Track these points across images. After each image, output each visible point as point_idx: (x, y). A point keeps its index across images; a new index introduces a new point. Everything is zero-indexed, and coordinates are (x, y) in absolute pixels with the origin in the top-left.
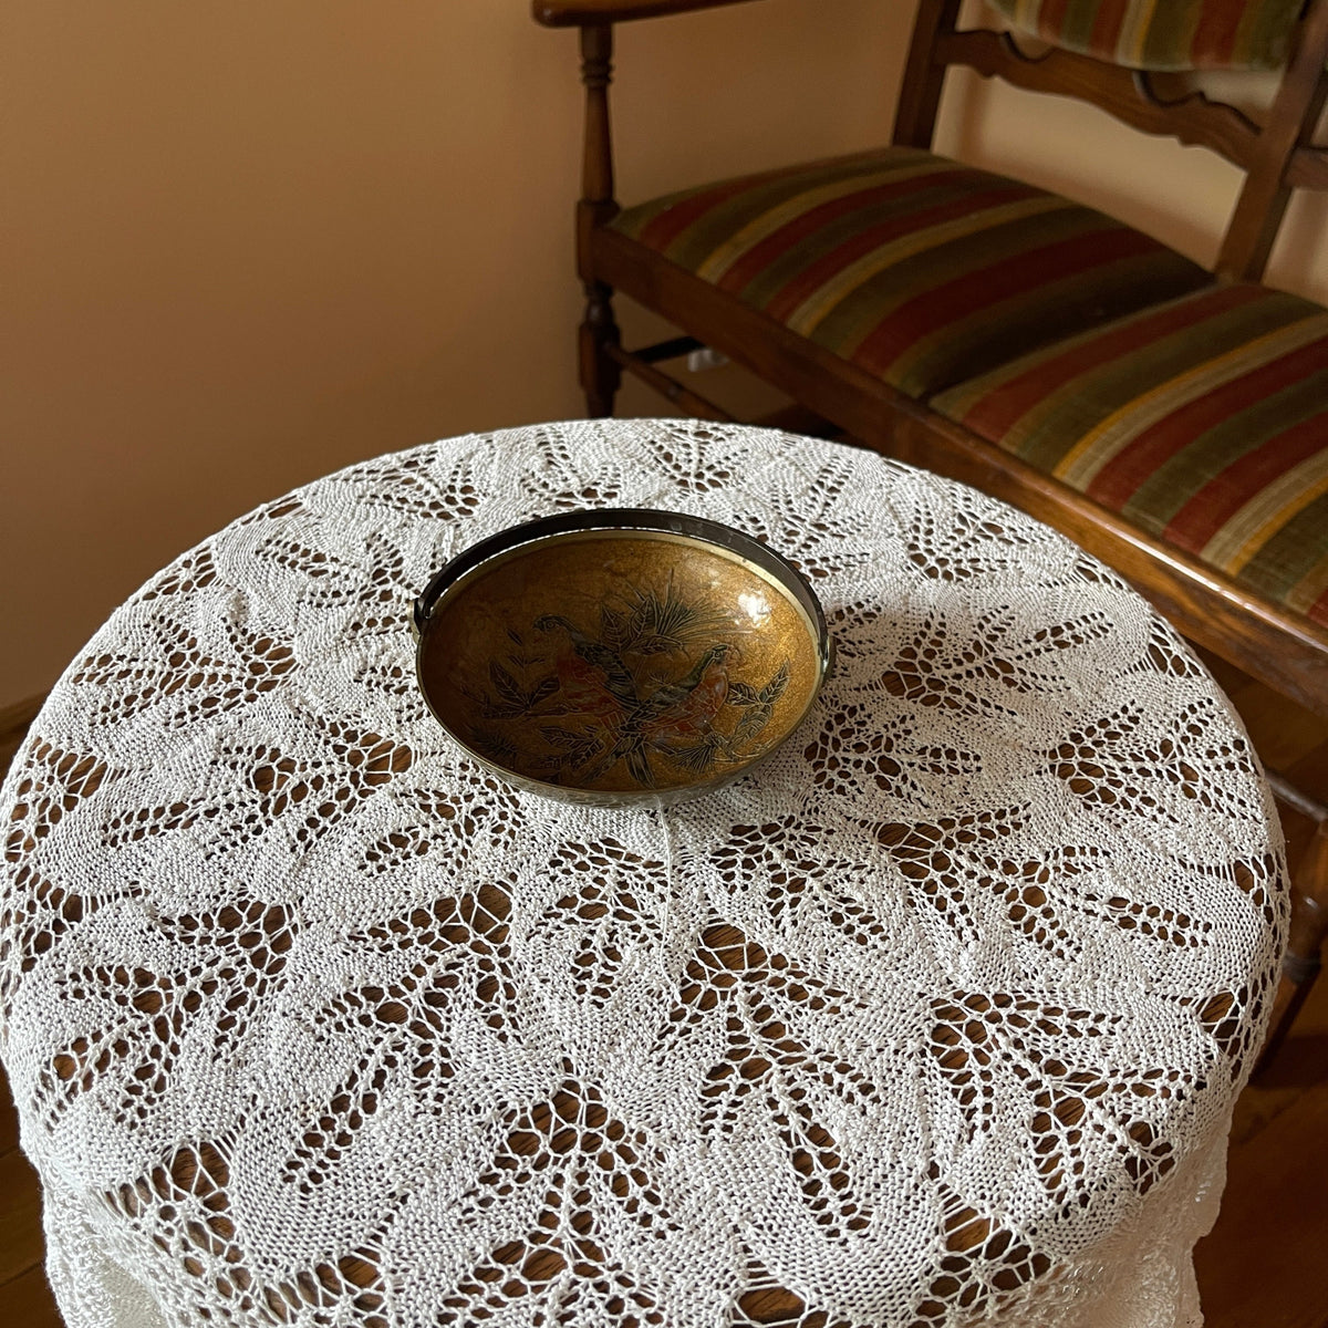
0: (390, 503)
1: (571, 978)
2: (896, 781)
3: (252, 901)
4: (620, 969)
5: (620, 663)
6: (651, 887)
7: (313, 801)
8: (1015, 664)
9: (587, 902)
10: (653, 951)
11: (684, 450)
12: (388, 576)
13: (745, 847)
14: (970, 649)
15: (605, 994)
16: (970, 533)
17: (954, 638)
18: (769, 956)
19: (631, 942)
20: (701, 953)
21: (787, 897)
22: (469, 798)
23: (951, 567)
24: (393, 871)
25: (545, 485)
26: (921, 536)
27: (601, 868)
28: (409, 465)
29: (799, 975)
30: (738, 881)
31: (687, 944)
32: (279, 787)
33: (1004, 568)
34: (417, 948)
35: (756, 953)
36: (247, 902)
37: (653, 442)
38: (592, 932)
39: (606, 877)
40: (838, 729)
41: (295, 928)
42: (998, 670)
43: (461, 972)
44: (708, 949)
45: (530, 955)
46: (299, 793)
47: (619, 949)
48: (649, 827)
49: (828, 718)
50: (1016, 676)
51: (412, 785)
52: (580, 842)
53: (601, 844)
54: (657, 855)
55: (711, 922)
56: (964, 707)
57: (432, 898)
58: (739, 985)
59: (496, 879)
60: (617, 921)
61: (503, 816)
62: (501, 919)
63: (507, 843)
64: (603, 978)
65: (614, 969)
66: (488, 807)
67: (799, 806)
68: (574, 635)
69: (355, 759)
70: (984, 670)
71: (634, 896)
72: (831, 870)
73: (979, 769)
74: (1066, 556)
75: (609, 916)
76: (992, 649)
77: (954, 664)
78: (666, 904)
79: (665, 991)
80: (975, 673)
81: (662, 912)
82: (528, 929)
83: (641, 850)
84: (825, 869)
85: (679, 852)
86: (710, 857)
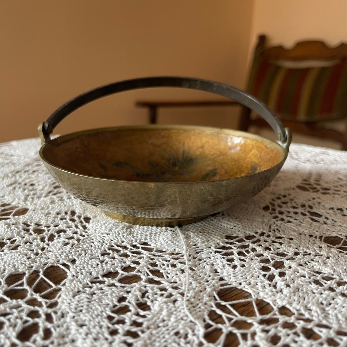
1: (106, 323)
4: (149, 317)
6: (174, 266)
9: (126, 274)
10: (177, 304)
15: (135, 335)
18: (275, 308)
19: (159, 299)
20: (218, 306)
21: (275, 272)
22: (56, 226)
27: (138, 256)
29: (308, 321)
30: (237, 262)
31: (206, 299)
35: (263, 307)
38: (128, 292)
39: (141, 261)
40: (279, 201)
43: (9, 320)
44: (223, 303)
47: (149, 303)
48: (172, 236)
51: (22, 220)
52: (123, 244)
53: (138, 245)
54: (177, 249)
55: (222, 285)
58: (257, 327)
59: (61, 262)
60: (148, 285)
63: (73, 244)
64: (135, 324)
65: (144, 316)
67: (267, 228)
71: (162, 271)
72: (299, 257)
75: (143, 283)
78: (186, 275)
79: (190, 332)
81: (184, 279)
82: (76, 290)
83: (166, 247)
84: (294, 257)
85: (193, 247)
86: (215, 250)
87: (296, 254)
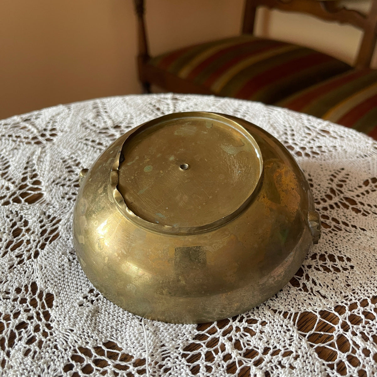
0: (11, 138)
8: (356, 199)
11: (166, 106)
13: (206, 341)
14: (329, 192)
16: (314, 134)
17: (318, 187)
23: (308, 151)
25: (94, 125)
26: (289, 137)
28: (26, 120)
33: (336, 150)
37: (151, 104)
42: (347, 203)
50: (359, 206)
56: (333, 227)
61: (37, 329)
63: (35, 352)
70: (339, 204)
72: (267, 357)
73: (352, 267)
74: (367, 143)
76: (342, 192)
77: (322, 202)
80: (334, 206)
84: (263, 356)
85: (160, 350)
86: (182, 352)
87: (266, 350)
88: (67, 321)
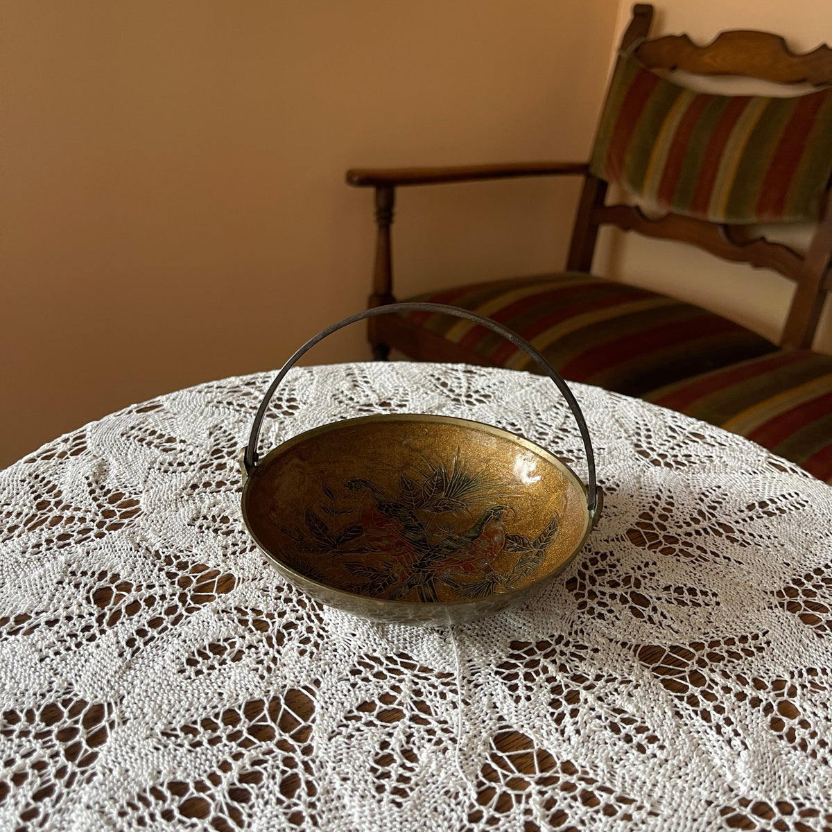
0: (231, 407)
1: (370, 777)
2: (647, 611)
3: (75, 699)
4: (417, 770)
5: (414, 517)
6: (443, 696)
7: (145, 615)
8: (733, 526)
9: (385, 707)
10: (449, 753)
11: (456, 381)
12: (224, 454)
13: (525, 661)
14: (696, 515)
15: (403, 793)
16: (680, 438)
17: (681, 507)
18: (558, 763)
19: (427, 745)
20: (494, 757)
21: (566, 708)
22: (282, 615)
23: (670, 460)
24: (209, 674)
25: (351, 399)
26: (643, 439)
27: (397, 677)
28: (248, 384)
29: (591, 781)
30: (521, 692)
31: (480, 748)
32: (115, 604)
33: (712, 461)
34: (225, 745)
35: (546, 760)
36: (70, 700)
37: (433, 376)
38: (390, 735)
39: (402, 686)
40: (593, 569)
41: (112, 725)
42: (721, 530)
43: (265, 769)
44: (500, 754)
45: (332, 754)
46: (133, 608)
47: (415, 751)
48: (439, 643)
49: (584, 560)
50: (737, 535)
51: (232, 603)
52: (375, 655)
53: (395, 658)
54: (447, 667)
55: (501, 728)
56: (696, 556)
57: (242, 700)
58: (533, 788)
59: (302, 684)
60: (413, 725)
61: (309, 630)
62: (305, 720)
63: (312, 653)
64: (402, 779)
65: (411, 770)
66: (298, 622)
67: (568, 628)
68: (377, 495)
69: (185, 583)
70: (709, 530)
71: (428, 703)
72: (600, 683)
73: (718, 604)
74: (758, 455)
75: (406, 720)
76: (713, 515)
77: (684, 526)
78: (459, 710)
79: (461, 790)
80: (702, 531)
81: (456, 718)
82: (330, 730)
83: (433, 663)
84: (595, 683)
85: (468, 664)
86: (495, 669)
87: (598, 677)
88: (346, 624)
